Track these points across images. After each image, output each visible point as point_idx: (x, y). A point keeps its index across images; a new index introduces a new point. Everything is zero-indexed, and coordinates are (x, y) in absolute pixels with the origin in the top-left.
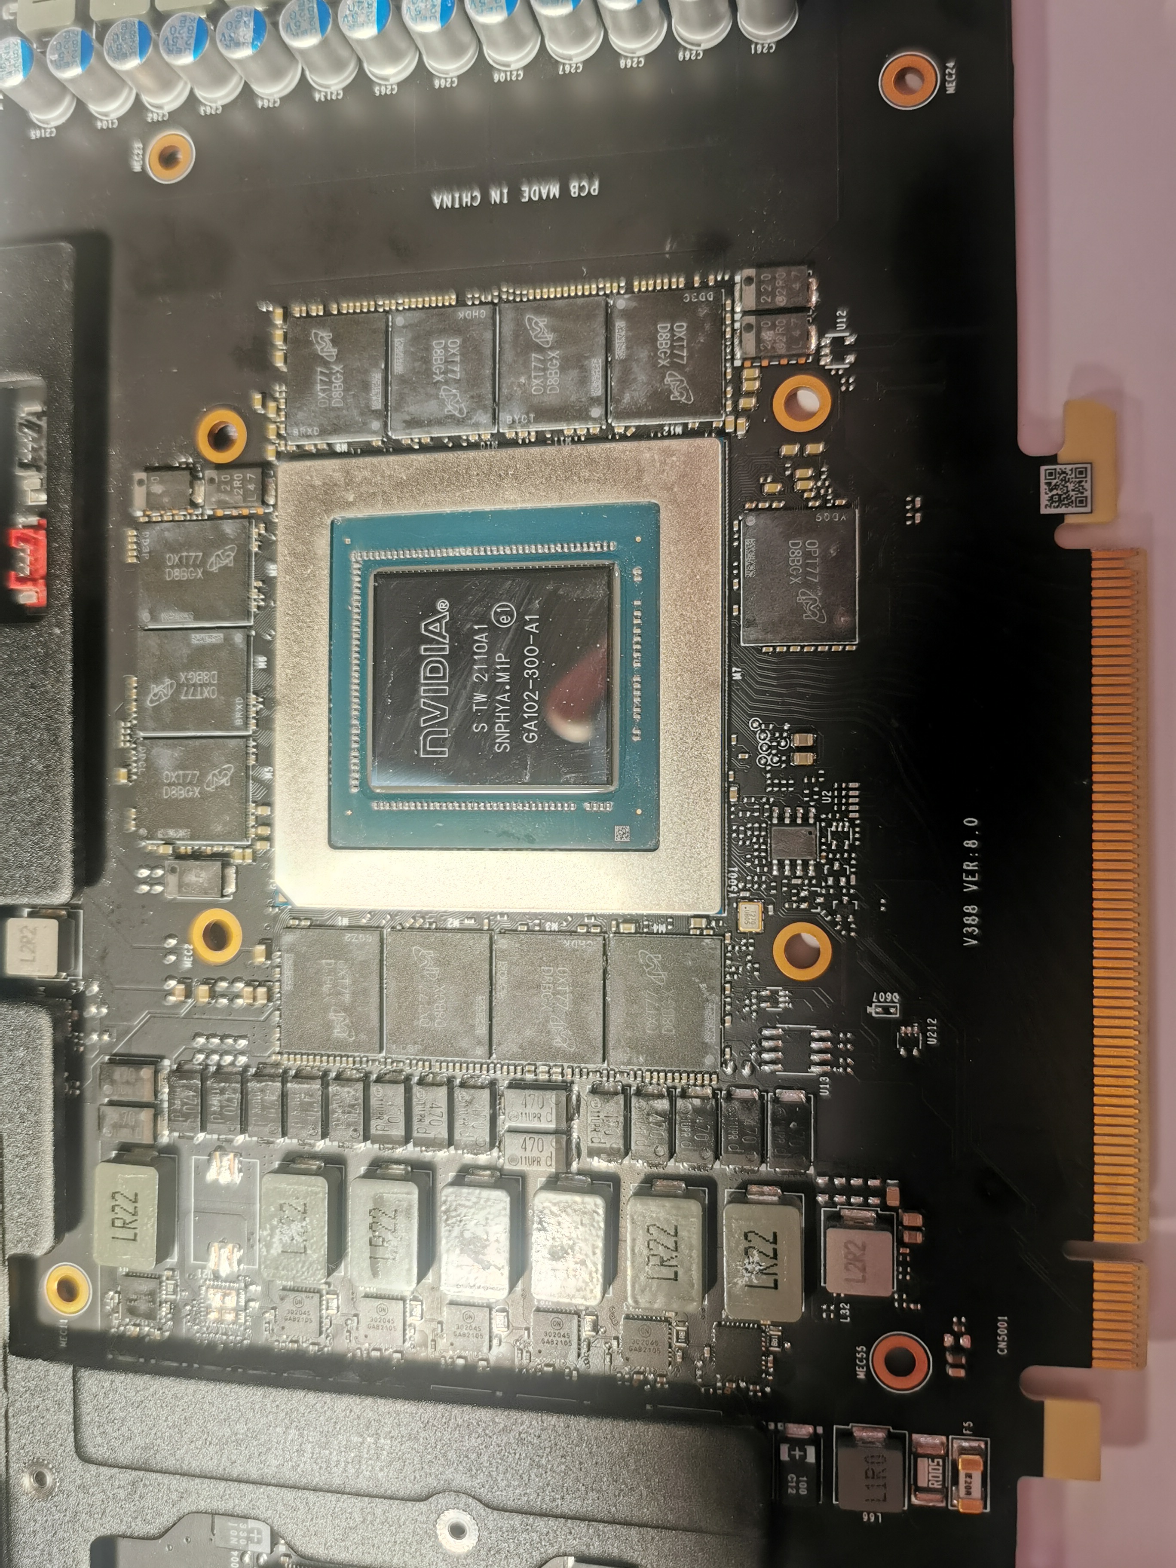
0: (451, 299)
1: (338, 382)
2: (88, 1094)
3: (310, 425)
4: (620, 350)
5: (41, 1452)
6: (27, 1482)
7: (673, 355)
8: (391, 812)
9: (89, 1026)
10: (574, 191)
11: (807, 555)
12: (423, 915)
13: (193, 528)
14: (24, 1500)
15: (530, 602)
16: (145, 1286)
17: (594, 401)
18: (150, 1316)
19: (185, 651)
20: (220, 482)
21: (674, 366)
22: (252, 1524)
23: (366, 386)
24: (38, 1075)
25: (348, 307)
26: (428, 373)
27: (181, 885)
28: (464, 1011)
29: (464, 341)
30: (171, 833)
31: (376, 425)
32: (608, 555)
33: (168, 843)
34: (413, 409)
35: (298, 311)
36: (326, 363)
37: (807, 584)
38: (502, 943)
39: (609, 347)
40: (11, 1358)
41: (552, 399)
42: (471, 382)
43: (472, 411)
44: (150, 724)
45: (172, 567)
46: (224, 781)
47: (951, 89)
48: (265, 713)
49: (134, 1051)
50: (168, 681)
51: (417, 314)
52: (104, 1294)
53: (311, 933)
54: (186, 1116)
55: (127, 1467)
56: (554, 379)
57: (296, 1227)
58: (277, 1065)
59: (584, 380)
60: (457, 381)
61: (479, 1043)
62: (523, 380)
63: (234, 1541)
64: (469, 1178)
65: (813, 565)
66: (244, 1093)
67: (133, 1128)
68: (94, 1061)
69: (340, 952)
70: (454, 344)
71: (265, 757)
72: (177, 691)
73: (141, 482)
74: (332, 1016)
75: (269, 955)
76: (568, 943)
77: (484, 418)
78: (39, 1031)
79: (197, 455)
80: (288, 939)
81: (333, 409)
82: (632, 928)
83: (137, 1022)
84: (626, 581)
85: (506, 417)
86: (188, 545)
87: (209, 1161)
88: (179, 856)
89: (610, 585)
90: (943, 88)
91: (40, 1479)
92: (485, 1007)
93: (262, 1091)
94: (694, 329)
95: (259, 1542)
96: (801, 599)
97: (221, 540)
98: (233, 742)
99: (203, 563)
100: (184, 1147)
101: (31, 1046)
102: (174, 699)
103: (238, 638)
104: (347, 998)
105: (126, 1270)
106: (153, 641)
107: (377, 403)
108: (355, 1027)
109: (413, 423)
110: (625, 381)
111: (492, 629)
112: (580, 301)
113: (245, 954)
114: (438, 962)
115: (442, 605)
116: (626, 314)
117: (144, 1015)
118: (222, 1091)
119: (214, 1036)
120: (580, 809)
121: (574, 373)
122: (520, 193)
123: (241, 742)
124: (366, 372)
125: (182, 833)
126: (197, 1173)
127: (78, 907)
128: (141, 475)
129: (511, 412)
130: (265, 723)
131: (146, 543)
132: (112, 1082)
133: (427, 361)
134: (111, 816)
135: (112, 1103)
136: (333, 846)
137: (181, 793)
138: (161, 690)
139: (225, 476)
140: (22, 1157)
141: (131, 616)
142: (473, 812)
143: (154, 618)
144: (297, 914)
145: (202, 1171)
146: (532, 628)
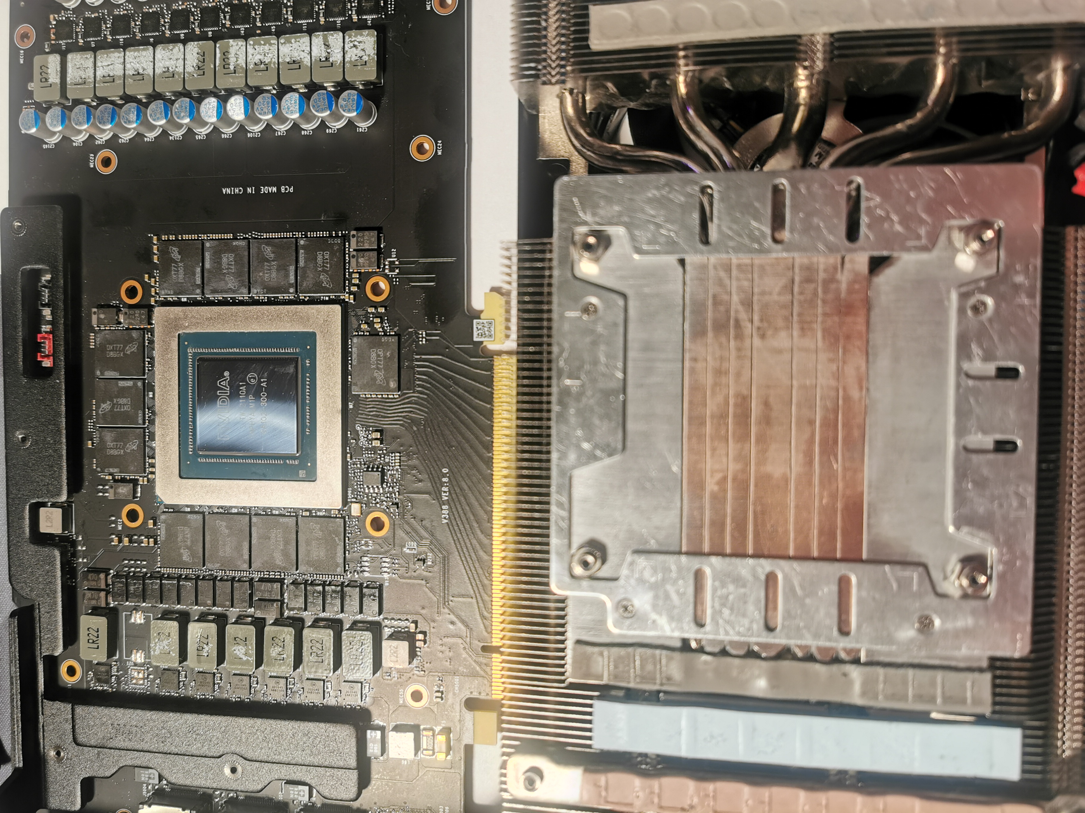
0: (230, 236)
1: (181, 271)
2: (79, 585)
3: (169, 290)
4: (302, 263)
5: (58, 742)
6: (52, 753)
7: (323, 266)
8: (206, 462)
9: (79, 554)
10: (283, 190)
11: (378, 356)
12: (222, 507)
13: (119, 333)
14: (52, 763)
15: (263, 373)
16: (103, 669)
17: (291, 285)
18: (107, 682)
19: (116, 389)
20: (130, 314)
21: (324, 271)
22: (150, 771)
23: (194, 274)
24: (54, 576)
25: (186, 237)
26: (221, 269)
27: (115, 493)
28: (238, 548)
29: (236, 255)
30: (111, 470)
31: (198, 291)
32: (296, 353)
33: (110, 474)
34: (214, 285)
35: (163, 238)
36: (176, 262)
37: (378, 368)
38: (254, 519)
39: (297, 261)
40: (45, 701)
41: (273, 283)
42: (238, 275)
43: (239, 287)
44: (101, 421)
45: (110, 351)
46: (135, 447)
47: (440, 153)
48: (152, 417)
49: (98, 567)
50: (108, 402)
51: (215, 242)
52: (87, 672)
53: (173, 514)
54: (120, 595)
55: (95, 747)
56: (274, 275)
57: (166, 642)
58: (159, 572)
59: (287, 276)
60: (233, 273)
61: (245, 562)
62: (261, 274)
63: (143, 779)
64: (240, 621)
65: (380, 361)
66: (144, 584)
67: (97, 600)
68: (81, 570)
69: (186, 523)
70: (231, 257)
71: (152, 437)
72: (113, 407)
73: (95, 313)
74: (182, 551)
75: (155, 524)
76: (282, 520)
77: (245, 291)
78: (54, 557)
79: (121, 300)
80: (163, 517)
81: (179, 283)
82: (308, 514)
83: (99, 553)
84: (303, 365)
85: (254, 291)
86: (117, 342)
87: (131, 615)
88: (115, 481)
89: (296, 367)
90: (436, 152)
91: (58, 754)
92: (247, 546)
93: (152, 583)
94: (332, 254)
95: (154, 779)
96: (376, 374)
97: (131, 340)
98: (138, 430)
99: (123, 350)
100: (120, 608)
101: (52, 564)
102: (112, 410)
103: (140, 384)
104: (189, 543)
105: (96, 662)
106: (102, 384)
107: (199, 281)
108: (193, 555)
109: (214, 291)
110: (304, 277)
111: (247, 384)
112: (285, 240)
113: (145, 523)
114: (227, 527)
115: (226, 374)
116: (304, 247)
117: (101, 551)
118: (135, 584)
119: (132, 560)
120: (285, 463)
121: (283, 272)
122: (260, 190)
123: (142, 430)
124: (194, 267)
125: (116, 470)
126: (126, 620)
127: (72, 502)
128: (95, 310)
129: (256, 289)
130: (152, 422)
131: (98, 339)
132: (88, 580)
133: (220, 263)
134: (86, 461)
135: (89, 589)
136: (181, 477)
137: (115, 452)
138: (106, 406)
139: (132, 312)
140: (48, 613)
141: (93, 373)
142: (240, 463)
143: (102, 374)
144: (167, 506)
145: (128, 617)
146: (264, 385)
